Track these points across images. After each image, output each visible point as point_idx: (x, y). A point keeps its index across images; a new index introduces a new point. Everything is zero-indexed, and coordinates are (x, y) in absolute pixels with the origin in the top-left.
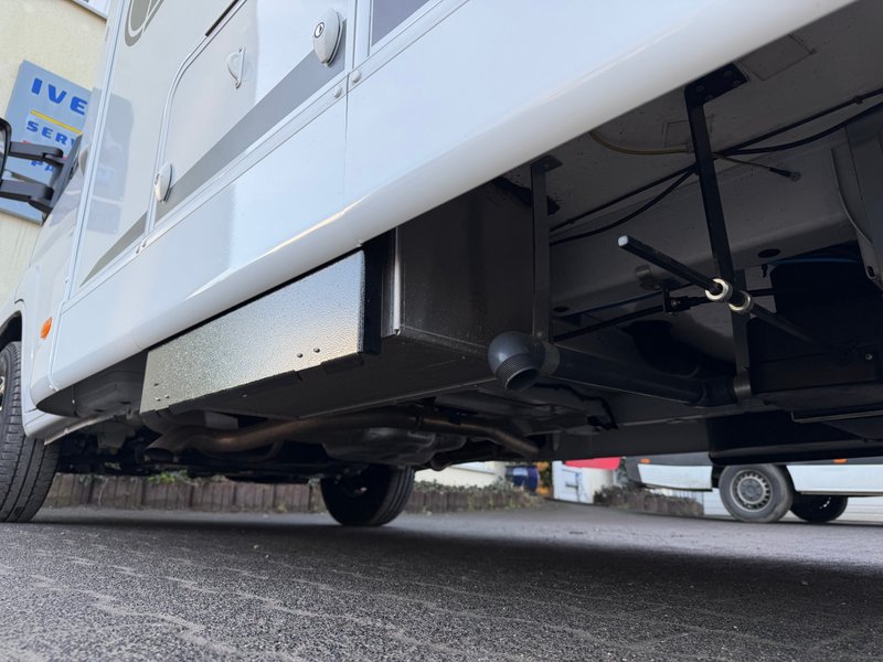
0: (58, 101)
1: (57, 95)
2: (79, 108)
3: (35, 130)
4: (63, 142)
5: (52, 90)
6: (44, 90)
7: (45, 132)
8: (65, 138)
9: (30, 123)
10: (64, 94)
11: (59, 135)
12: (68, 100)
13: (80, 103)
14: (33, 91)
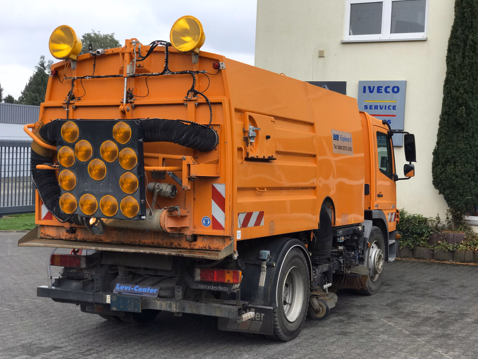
0: (373, 92)
1: (372, 89)
2: (380, 91)
3: (367, 108)
4: (377, 109)
5: (369, 87)
6: (367, 89)
7: (371, 107)
8: (377, 106)
9: (365, 106)
10: (374, 87)
11: (375, 106)
12: (376, 89)
13: (380, 88)
14: (364, 93)
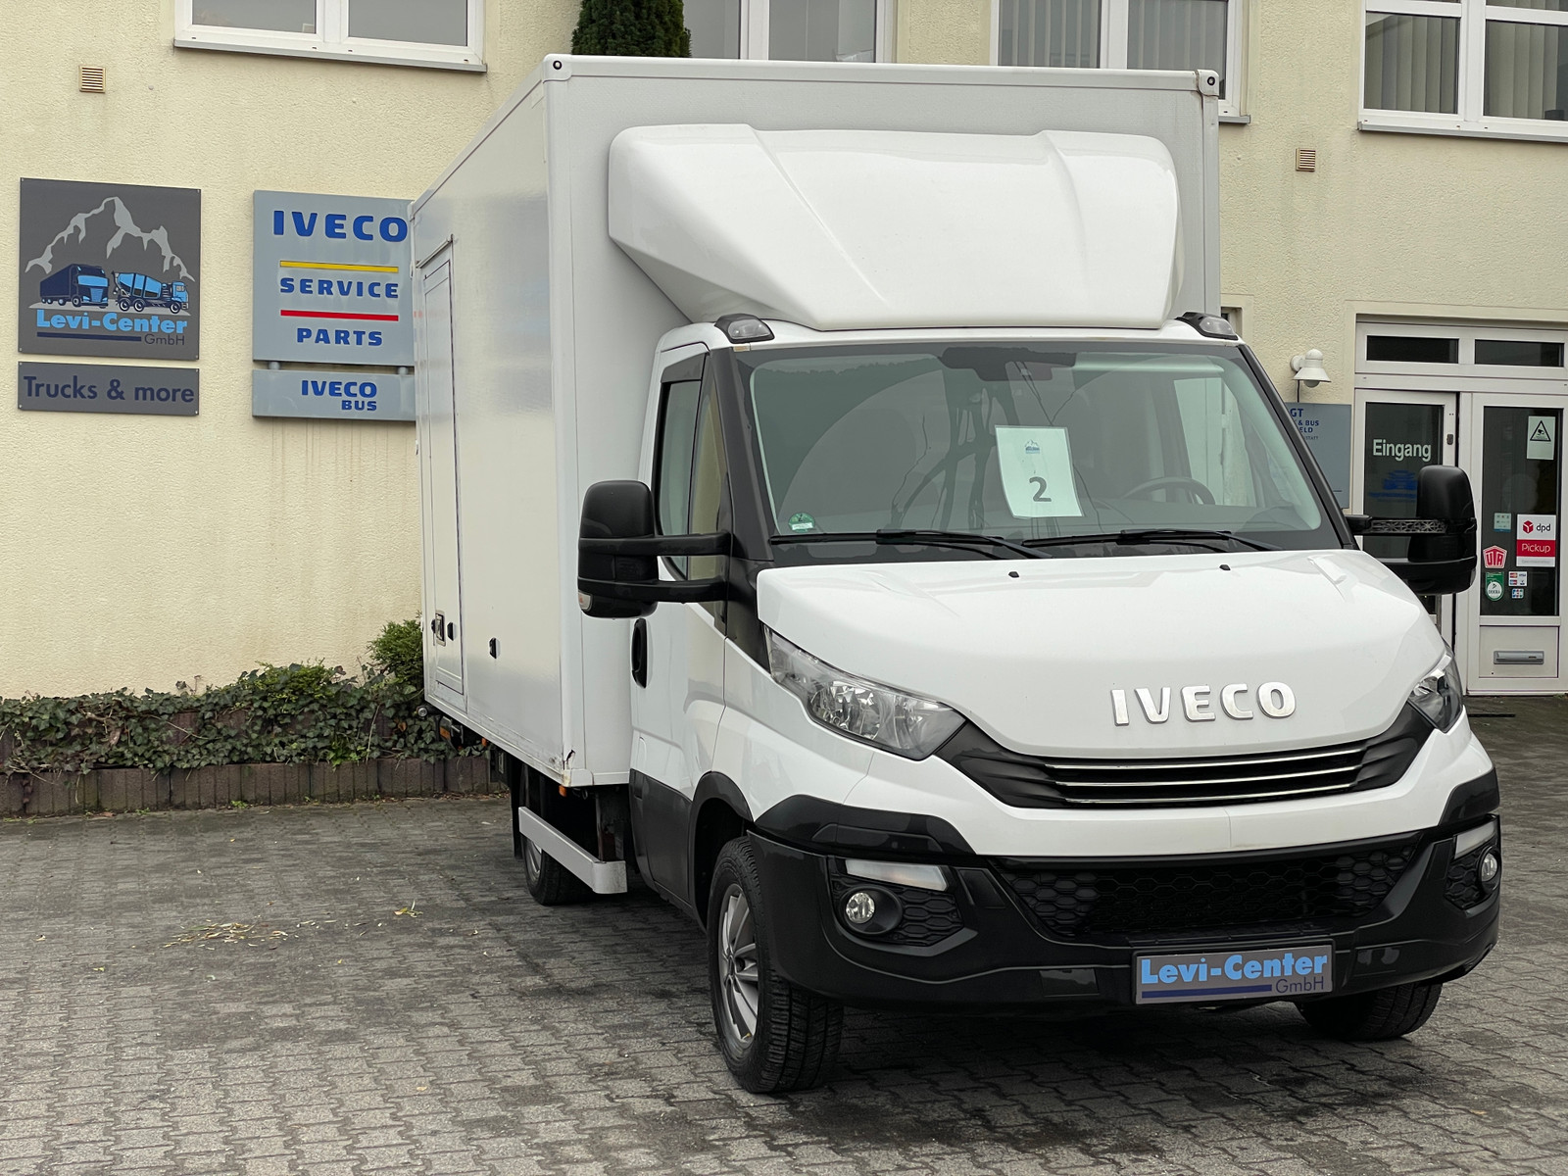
0: (309, 232)
1: (306, 222)
2: (337, 231)
3: (291, 289)
6: (289, 222)
7: (305, 286)
8: (330, 283)
9: (284, 282)
10: (314, 216)
12: (320, 225)
13: (337, 222)
14: (276, 233)
